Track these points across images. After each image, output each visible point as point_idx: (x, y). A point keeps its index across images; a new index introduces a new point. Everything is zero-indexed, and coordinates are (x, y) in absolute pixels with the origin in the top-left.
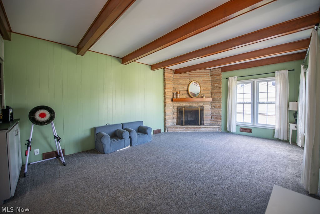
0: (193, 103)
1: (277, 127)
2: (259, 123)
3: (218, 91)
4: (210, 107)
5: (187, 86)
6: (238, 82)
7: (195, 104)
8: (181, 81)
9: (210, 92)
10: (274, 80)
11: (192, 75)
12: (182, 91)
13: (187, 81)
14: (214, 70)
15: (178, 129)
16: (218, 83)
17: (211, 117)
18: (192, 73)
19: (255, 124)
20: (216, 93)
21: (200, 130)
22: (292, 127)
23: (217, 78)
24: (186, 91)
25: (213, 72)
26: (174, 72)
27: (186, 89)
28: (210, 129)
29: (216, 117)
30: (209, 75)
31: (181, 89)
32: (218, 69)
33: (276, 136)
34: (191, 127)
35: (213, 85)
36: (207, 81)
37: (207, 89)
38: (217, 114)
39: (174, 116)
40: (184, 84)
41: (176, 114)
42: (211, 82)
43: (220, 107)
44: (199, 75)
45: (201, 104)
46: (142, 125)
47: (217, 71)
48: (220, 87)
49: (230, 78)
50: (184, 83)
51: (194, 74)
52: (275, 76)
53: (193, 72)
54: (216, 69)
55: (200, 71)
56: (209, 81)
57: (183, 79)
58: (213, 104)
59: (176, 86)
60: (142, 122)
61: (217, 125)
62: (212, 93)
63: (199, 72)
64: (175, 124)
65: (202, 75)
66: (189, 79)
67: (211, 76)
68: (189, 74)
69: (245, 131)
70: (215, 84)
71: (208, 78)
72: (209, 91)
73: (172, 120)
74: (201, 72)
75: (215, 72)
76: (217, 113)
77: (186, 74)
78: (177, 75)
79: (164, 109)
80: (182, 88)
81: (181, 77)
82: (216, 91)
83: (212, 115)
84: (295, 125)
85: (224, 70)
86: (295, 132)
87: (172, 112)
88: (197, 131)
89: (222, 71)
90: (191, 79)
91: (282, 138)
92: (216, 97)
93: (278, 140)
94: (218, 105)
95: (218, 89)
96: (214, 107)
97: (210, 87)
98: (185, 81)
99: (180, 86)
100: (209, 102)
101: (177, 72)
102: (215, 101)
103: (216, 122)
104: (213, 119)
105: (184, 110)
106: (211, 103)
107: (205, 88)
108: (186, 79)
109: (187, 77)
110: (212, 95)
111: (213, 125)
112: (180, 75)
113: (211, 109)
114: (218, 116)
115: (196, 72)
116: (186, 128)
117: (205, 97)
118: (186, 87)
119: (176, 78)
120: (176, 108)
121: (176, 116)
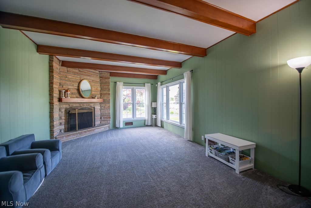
0: (84, 104)
1: (146, 118)
2: (137, 117)
3: (107, 92)
4: (100, 107)
5: (77, 84)
6: (124, 87)
7: (86, 105)
8: (70, 77)
9: (99, 93)
10: (144, 89)
11: (83, 73)
12: (71, 90)
13: (77, 78)
14: (103, 72)
15: (71, 137)
16: (107, 86)
17: (100, 117)
18: (82, 70)
19: (135, 118)
20: (105, 94)
21: (94, 132)
22: (154, 116)
23: (107, 80)
24: (76, 90)
25: (103, 74)
26: (61, 63)
27: (76, 88)
28: (102, 129)
29: (106, 117)
30: (98, 76)
31: (70, 87)
32: (107, 73)
33: (146, 124)
34: (86, 130)
35: (102, 86)
36: (97, 81)
37: (96, 89)
38: (106, 114)
39: (61, 121)
40: (73, 82)
41: (63, 118)
42: (100, 84)
43: (109, 107)
44: (89, 74)
45: (92, 105)
46: (33, 141)
47: (106, 74)
48: (109, 89)
49: (118, 83)
50: (74, 80)
51: (85, 72)
52: (145, 86)
53: (84, 70)
54: (106, 73)
55: (91, 70)
56: (98, 82)
57: (73, 75)
58: (103, 105)
59: (64, 82)
60: (33, 135)
61: (107, 124)
62: (101, 94)
63: (89, 71)
64: (62, 131)
65: (92, 74)
66: (79, 76)
67: (100, 77)
68: (80, 71)
69: (129, 124)
70: (104, 86)
71: (98, 79)
72: (99, 91)
73: (58, 127)
74: (91, 72)
75: (104, 74)
76: (107, 112)
77: (76, 70)
78: (65, 68)
79: (50, 112)
80: (71, 85)
81: (70, 71)
82: (105, 92)
83: (101, 116)
84: (155, 115)
85: (112, 74)
86: (156, 119)
87: (58, 116)
88: (92, 134)
89: (110, 75)
90: (83, 77)
91: (149, 124)
92: (105, 98)
93: (147, 126)
94: (108, 105)
95: (107, 91)
96: (103, 108)
97: (99, 89)
98: (75, 78)
99: (68, 83)
100: (98, 102)
101: (64, 64)
102: (105, 102)
103: (106, 122)
104: (103, 119)
105: (77, 112)
106: (100, 103)
107: (95, 89)
108: (75, 76)
109: (77, 73)
110: (101, 96)
111: (103, 125)
112: (69, 69)
113: (101, 109)
114: (108, 115)
115: (87, 71)
116: (81, 134)
117: (96, 98)
118: (77, 86)
119: (63, 72)
120: (63, 110)
121: (64, 121)
